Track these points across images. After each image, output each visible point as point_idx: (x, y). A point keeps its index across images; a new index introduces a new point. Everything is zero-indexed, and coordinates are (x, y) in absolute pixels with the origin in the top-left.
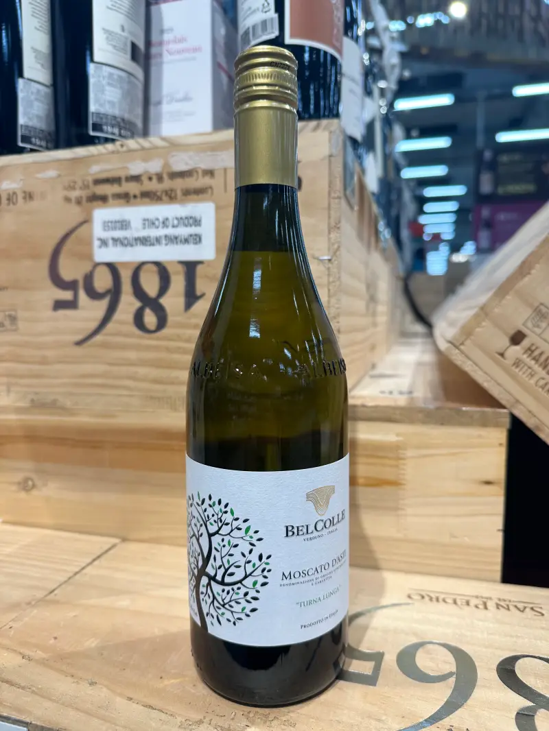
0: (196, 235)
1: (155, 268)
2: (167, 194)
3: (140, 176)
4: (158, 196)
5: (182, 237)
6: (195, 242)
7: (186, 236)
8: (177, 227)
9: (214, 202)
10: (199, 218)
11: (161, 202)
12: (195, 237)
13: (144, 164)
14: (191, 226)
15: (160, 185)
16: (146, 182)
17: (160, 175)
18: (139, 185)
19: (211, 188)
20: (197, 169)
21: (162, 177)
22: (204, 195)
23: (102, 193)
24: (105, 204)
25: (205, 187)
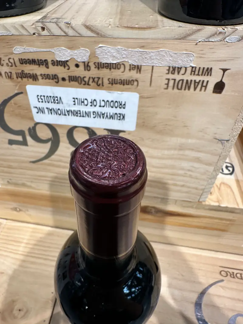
2: (94, 81)
3: (67, 61)
4: (85, 82)
5: (108, 114)
6: (119, 118)
7: (111, 114)
8: (103, 106)
9: (138, 92)
10: (123, 103)
11: (88, 86)
12: (119, 115)
13: (69, 51)
14: (116, 108)
15: (87, 72)
16: (73, 68)
17: (86, 63)
18: (65, 70)
19: (137, 81)
20: (124, 63)
21: (88, 66)
22: (130, 86)
23: (31, 72)
24: (34, 82)
25: (131, 79)
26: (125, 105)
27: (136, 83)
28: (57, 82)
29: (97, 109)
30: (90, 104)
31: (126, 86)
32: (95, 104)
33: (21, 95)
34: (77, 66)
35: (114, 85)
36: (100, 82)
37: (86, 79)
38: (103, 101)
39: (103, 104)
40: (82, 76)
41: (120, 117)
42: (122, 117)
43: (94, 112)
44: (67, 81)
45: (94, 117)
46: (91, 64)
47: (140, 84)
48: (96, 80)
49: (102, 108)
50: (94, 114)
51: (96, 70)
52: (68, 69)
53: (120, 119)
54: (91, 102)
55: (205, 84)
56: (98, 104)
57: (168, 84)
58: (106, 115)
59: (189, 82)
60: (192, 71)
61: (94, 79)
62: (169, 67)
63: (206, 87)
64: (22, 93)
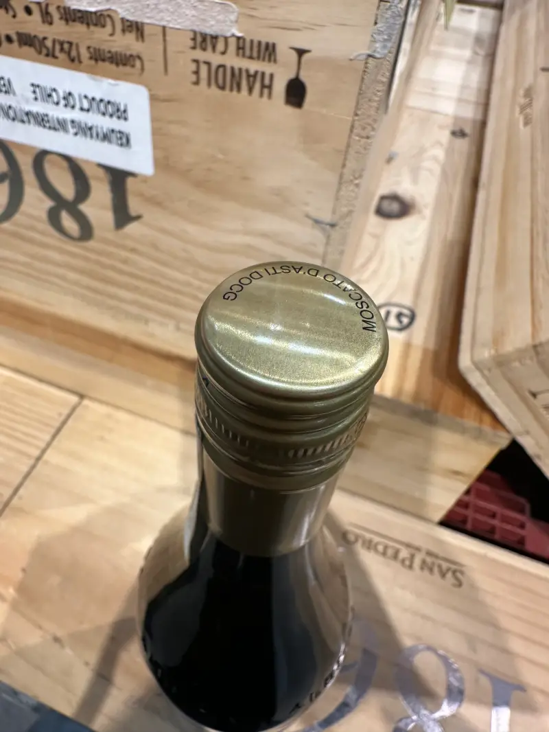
0: (120, 132)
1: (65, 164)
2: (62, 50)
4: (47, 48)
5: (100, 131)
6: (119, 142)
7: (105, 130)
9: (146, 86)
10: (122, 108)
11: (54, 59)
12: (119, 135)
14: (111, 116)
15: (47, 27)
16: (21, 14)
17: (43, 6)
18: (9, 17)
19: (139, 57)
20: (110, 14)
21: (47, 13)
22: (128, 69)
25: (128, 53)
26: (125, 111)
27: (138, 63)
29: (76, 115)
30: (62, 102)
31: (121, 68)
32: (72, 102)
34: (28, 11)
35: (100, 63)
36: (74, 53)
37: (49, 43)
38: (86, 97)
39: (86, 105)
40: (41, 36)
41: (121, 139)
42: (124, 140)
43: (73, 121)
44: (16, 45)
45: (76, 134)
46: (53, 11)
47: (147, 64)
48: (66, 46)
49: (86, 113)
50: (73, 127)
51: (63, 22)
52: (14, 17)
53: (121, 145)
54: (64, 98)
55: (267, 82)
56: (78, 106)
57: (197, 73)
58: (95, 130)
59: (237, 72)
60: (239, 48)
61: (62, 44)
62: (195, 32)
63: (270, 87)
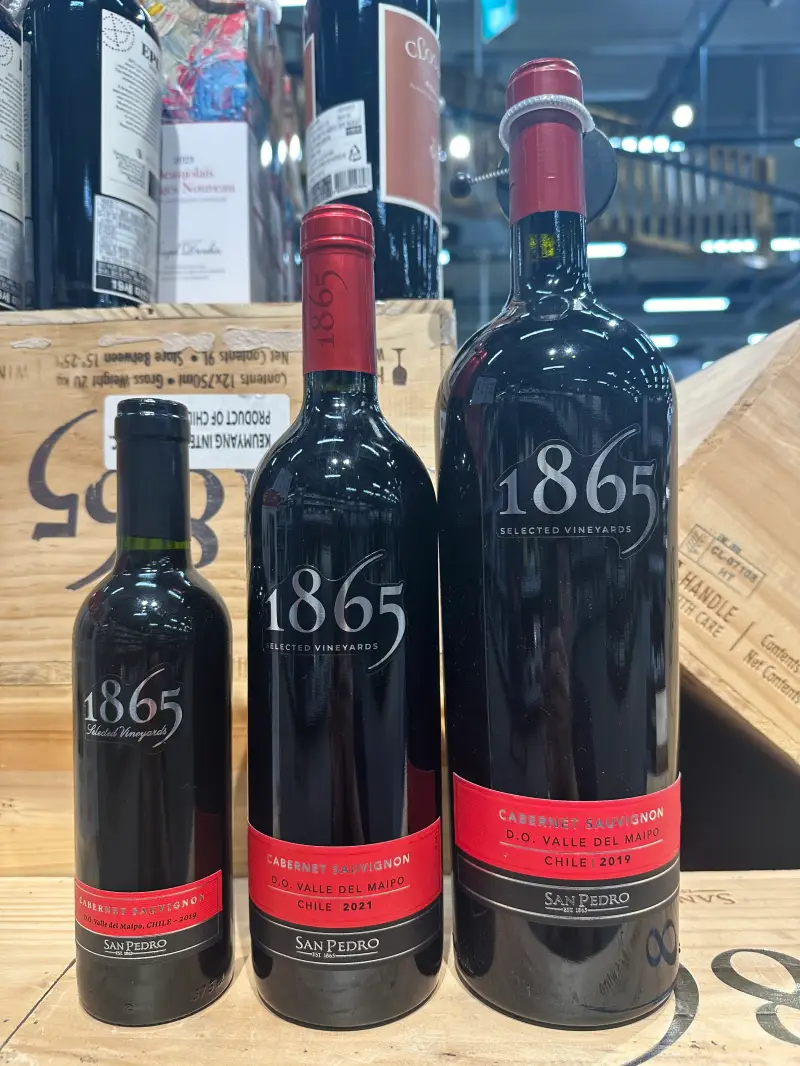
0: (261, 435)
2: (219, 380)
3: (179, 353)
4: (205, 382)
5: (242, 438)
6: (260, 444)
7: (247, 437)
8: (234, 424)
9: (287, 394)
10: (266, 414)
11: (210, 390)
12: (260, 438)
13: (184, 337)
14: (255, 423)
15: (208, 367)
16: (188, 362)
17: (208, 354)
18: (176, 366)
19: (283, 375)
20: (264, 350)
21: (211, 357)
22: (274, 384)
23: (119, 374)
24: (122, 389)
25: (275, 374)
26: (268, 417)
27: (282, 379)
28: (159, 387)
29: (224, 430)
30: (211, 421)
31: (268, 385)
32: (220, 420)
33: (92, 416)
34: (194, 358)
35: (252, 385)
36: (229, 381)
37: (207, 379)
38: (234, 413)
39: (233, 418)
40: (200, 375)
41: (262, 441)
42: (265, 441)
43: (218, 436)
44: (176, 386)
45: (218, 447)
46: (216, 356)
47: (289, 379)
48: (222, 378)
49: (231, 426)
50: (217, 441)
51: (223, 363)
52: (180, 365)
53: (262, 446)
54: (213, 418)
55: (379, 373)
56: (225, 420)
58: (238, 439)
61: (218, 377)
63: (381, 376)
64: (94, 411)
